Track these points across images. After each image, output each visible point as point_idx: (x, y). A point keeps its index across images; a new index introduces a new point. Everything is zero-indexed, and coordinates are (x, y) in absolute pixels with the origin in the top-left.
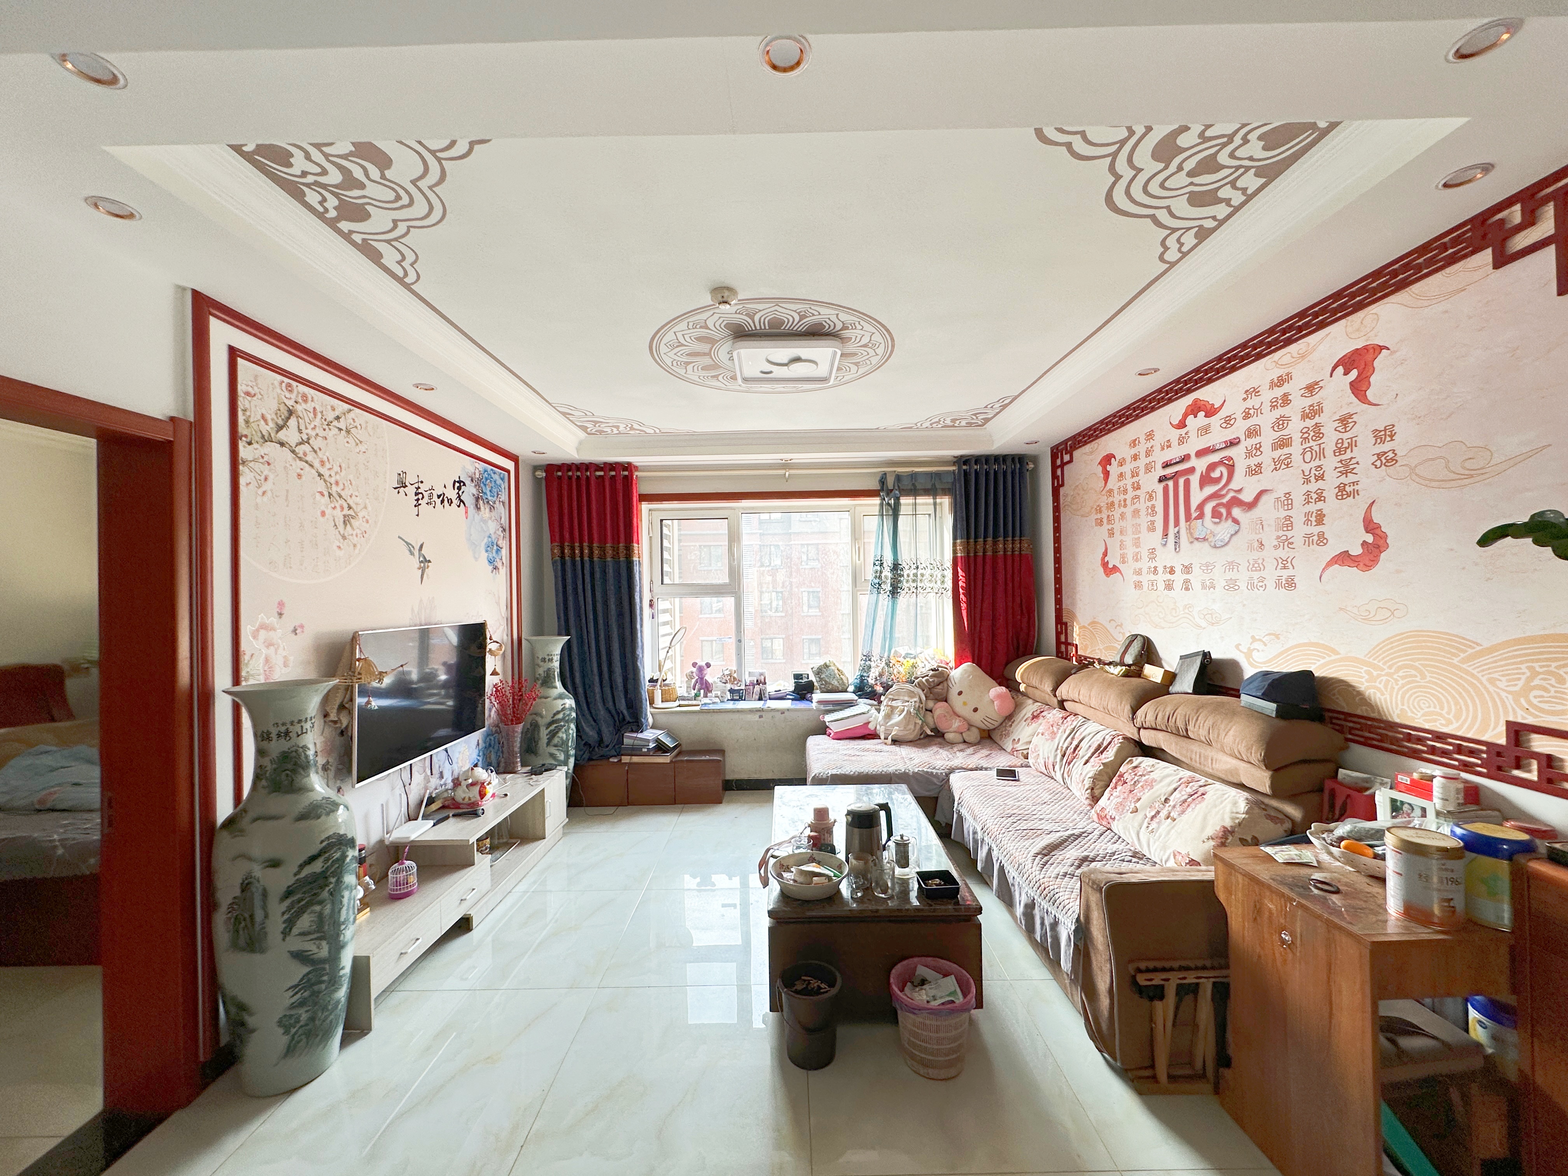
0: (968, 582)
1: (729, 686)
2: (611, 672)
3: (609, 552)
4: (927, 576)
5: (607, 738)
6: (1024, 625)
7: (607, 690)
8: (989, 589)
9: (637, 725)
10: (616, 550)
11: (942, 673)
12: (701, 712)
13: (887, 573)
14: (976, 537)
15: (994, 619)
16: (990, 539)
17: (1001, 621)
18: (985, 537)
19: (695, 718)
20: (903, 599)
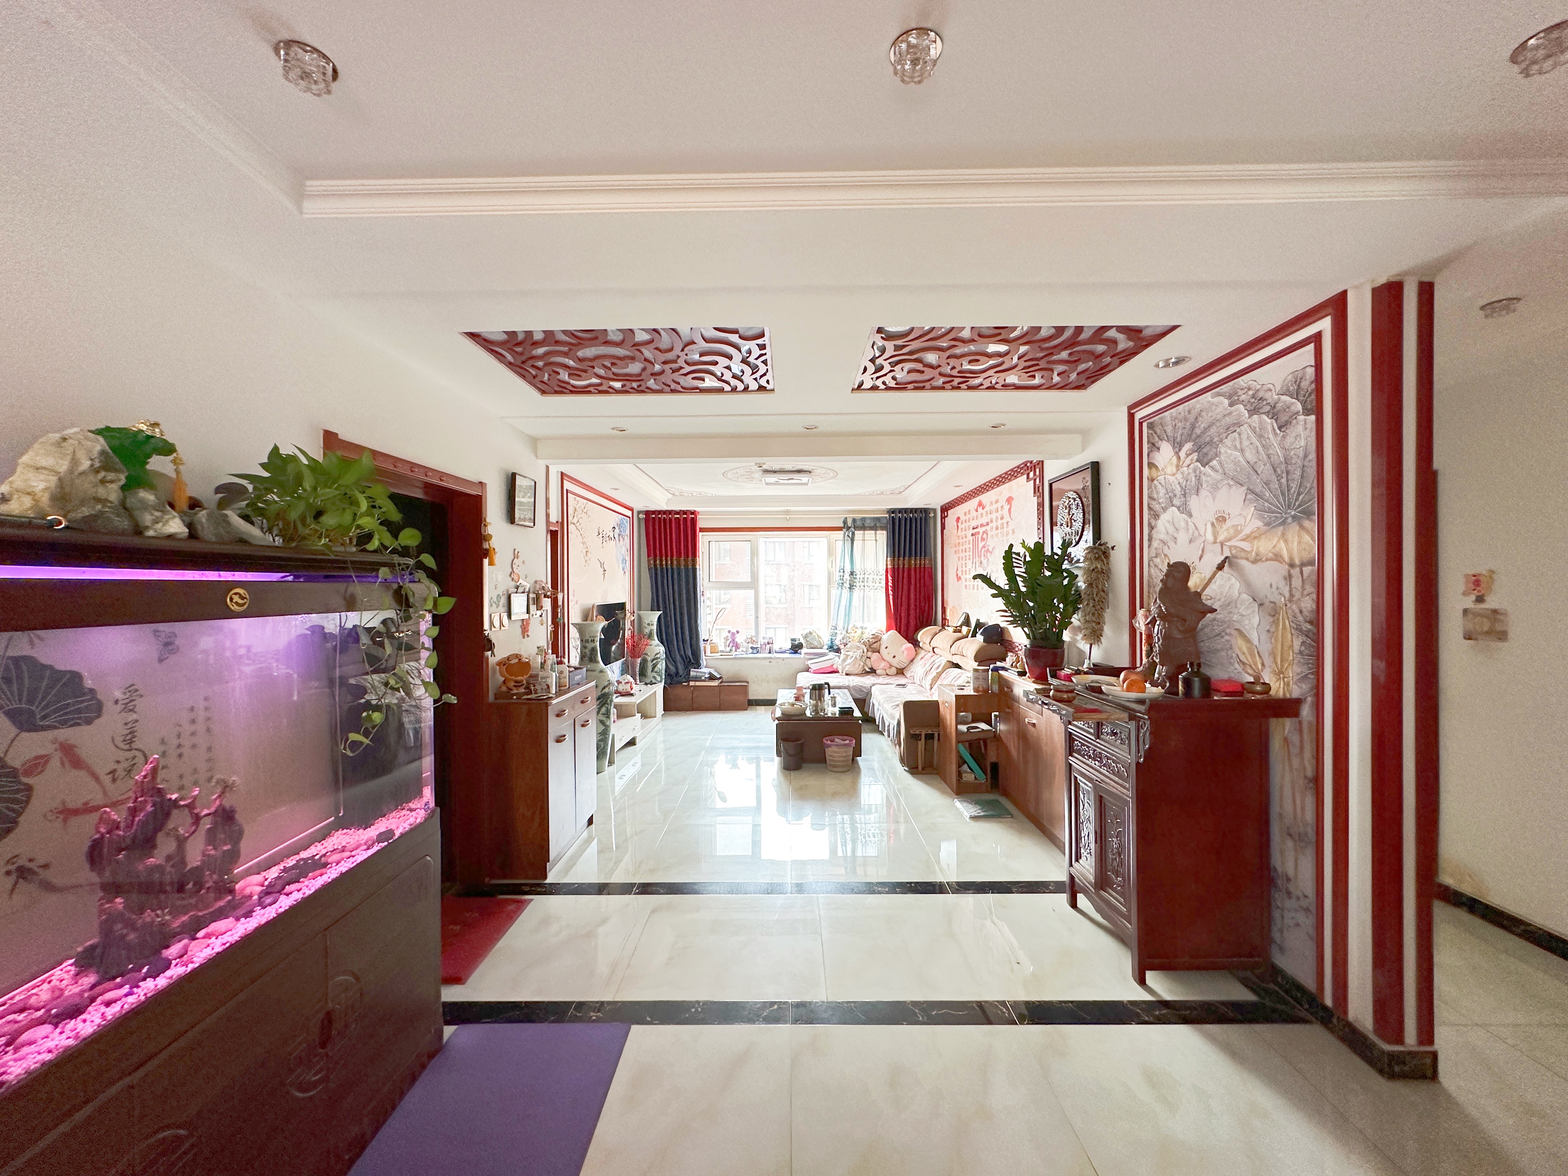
0: (893, 583)
1: (750, 645)
2: (683, 633)
3: (683, 563)
4: (871, 579)
5: (681, 672)
6: (927, 608)
7: (681, 643)
8: (905, 587)
9: (698, 665)
10: (686, 561)
11: (877, 637)
12: (735, 658)
13: (847, 576)
14: (899, 556)
15: (909, 605)
16: (907, 558)
17: (912, 606)
18: (904, 557)
19: (732, 662)
20: (856, 592)
